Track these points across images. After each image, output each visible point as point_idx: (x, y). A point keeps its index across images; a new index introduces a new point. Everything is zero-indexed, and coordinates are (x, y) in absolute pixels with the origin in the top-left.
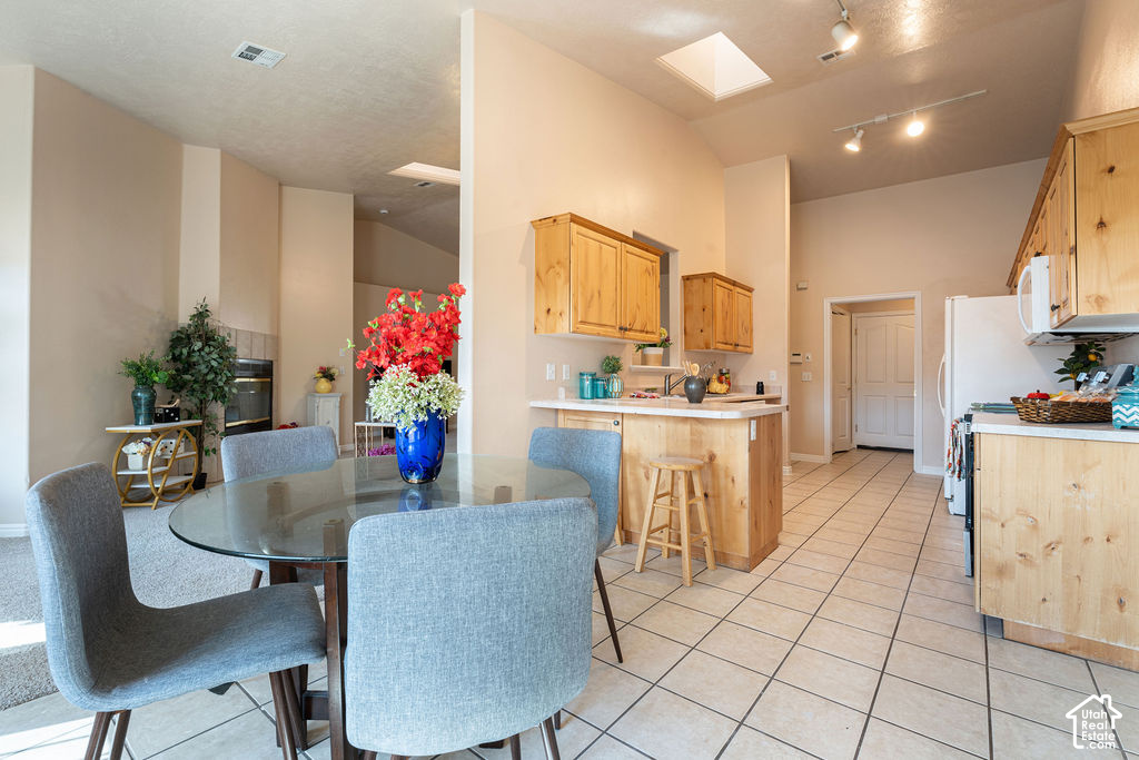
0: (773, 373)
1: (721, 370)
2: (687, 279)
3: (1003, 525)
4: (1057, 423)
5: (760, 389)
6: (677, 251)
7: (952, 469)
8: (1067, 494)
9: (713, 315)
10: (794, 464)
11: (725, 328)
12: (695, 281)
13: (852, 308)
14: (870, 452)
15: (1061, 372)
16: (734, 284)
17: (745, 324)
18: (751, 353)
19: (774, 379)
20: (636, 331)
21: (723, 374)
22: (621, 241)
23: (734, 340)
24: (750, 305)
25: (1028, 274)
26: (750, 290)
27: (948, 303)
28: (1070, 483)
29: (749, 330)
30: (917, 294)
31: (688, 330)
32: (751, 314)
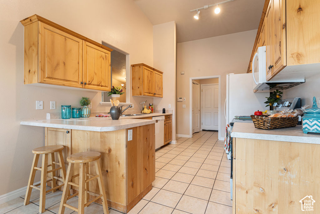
0: (170, 105)
1: (150, 104)
2: (133, 66)
3: (247, 192)
4: (273, 129)
5: (164, 111)
6: (129, 54)
7: (226, 147)
8: (281, 174)
9: (143, 81)
10: (177, 139)
11: (149, 87)
12: (136, 67)
13: (201, 82)
14: (206, 132)
15: (266, 103)
16: (154, 69)
17: (159, 86)
18: (162, 97)
19: (170, 107)
20: (94, 85)
21: (150, 106)
22: (83, 39)
23: (153, 92)
24: (161, 79)
25: (257, 56)
26: (162, 73)
27: (227, 76)
28: (283, 168)
29: (161, 88)
30: (219, 76)
31: (133, 88)
32: (162, 83)
